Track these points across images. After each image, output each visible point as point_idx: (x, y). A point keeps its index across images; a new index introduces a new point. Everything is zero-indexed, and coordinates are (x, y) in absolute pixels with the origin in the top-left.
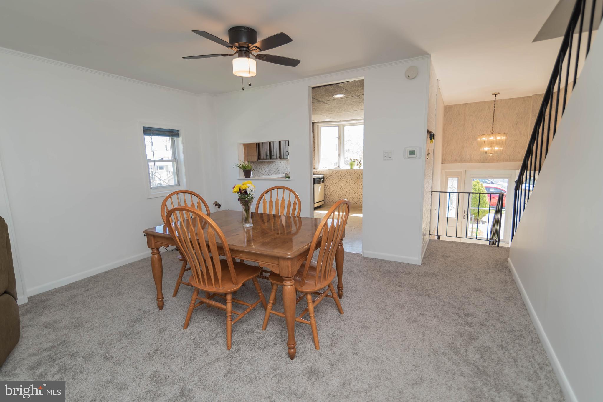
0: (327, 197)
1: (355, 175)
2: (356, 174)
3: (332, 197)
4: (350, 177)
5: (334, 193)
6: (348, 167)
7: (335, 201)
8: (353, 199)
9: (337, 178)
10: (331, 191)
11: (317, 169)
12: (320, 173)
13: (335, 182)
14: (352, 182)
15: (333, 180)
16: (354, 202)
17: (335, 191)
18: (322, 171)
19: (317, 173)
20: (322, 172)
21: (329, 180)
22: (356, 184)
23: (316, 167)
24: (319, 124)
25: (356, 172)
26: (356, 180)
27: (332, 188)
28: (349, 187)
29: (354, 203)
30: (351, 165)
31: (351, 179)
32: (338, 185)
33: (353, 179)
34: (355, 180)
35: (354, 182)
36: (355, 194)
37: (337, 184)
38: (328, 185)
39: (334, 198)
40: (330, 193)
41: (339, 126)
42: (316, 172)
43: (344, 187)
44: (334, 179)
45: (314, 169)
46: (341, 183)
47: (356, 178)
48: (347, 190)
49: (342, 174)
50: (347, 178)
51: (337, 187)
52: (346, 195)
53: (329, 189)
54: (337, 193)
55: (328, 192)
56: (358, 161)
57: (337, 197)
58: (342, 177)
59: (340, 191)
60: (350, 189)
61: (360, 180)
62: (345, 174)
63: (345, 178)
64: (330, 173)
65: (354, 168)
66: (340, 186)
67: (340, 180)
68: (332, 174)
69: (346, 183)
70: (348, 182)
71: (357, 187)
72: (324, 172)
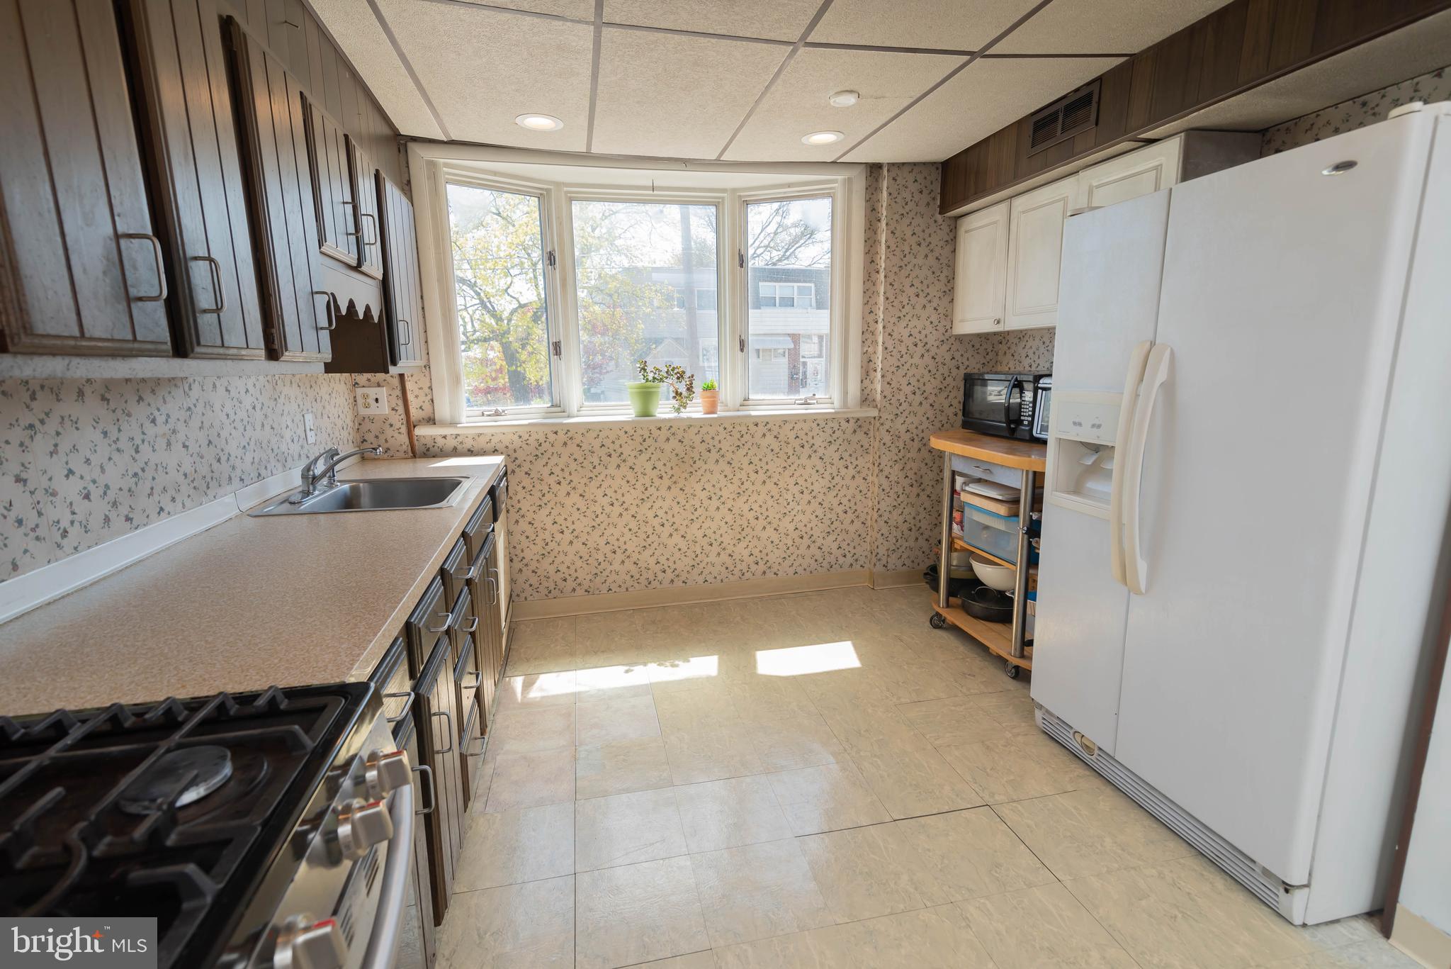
0: (521, 570)
1: (668, 447)
2: (674, 443)
3: (552, 569)
4: (645, 456)
5: (565, 546)
6: (622, 411)
7: (571, 584)
8: (666, 563)
9: (573, 466)
10: (548, 536)
11: (444, 424)
12: (482, 443)
13: (565, 487)
14: (657, 482)
15: (552, 480)
16: (669, 575)
17: (568, 536)
18: (479, 435)
19: (451, 443)
20: (482, 440)
21: (527, 482)
22: (675, 490)
23: (443, 411)
24: (442, 157)
25: (671, 429)
26: (676, 468)
27: (549, 521)
28: (644, 509)
29: (672, 581)
30: (646, 395)
31: (649, 466)
32: (581, 503)
33: (659, 465)
34: (670, 473)
35: (666, 482)
36: (677, 538)
37: (575, 497)
38: (525, 506)
39: (563, 568)
40: (538, 549)
42: (440, 442)
43: (617, 509)
44: (557, 470)
45: (431, 421)
46: (600, 493)
47: (674, 459)
48: (633, 525)
49: (603, 445)
50: (630, 463)
51: (576, 515)
52: (630, 547)
53: (530, 531)
54: (578, 545)
55: (525, 543)
56: (681, 376)
57: (579, 563)
58: (605, 458)
59: (598, 532)
60: (651, 514)
61: (696, 471)
62: (617, 446)
63: (619, 466)
64: (531, 440)
65: (659, 410)
66: (593, 508)
67: (594, 477)
68: (546, 446)
69: (626, 487)
70: (638, 485)
71: (683, 502)
72: (495, 440)
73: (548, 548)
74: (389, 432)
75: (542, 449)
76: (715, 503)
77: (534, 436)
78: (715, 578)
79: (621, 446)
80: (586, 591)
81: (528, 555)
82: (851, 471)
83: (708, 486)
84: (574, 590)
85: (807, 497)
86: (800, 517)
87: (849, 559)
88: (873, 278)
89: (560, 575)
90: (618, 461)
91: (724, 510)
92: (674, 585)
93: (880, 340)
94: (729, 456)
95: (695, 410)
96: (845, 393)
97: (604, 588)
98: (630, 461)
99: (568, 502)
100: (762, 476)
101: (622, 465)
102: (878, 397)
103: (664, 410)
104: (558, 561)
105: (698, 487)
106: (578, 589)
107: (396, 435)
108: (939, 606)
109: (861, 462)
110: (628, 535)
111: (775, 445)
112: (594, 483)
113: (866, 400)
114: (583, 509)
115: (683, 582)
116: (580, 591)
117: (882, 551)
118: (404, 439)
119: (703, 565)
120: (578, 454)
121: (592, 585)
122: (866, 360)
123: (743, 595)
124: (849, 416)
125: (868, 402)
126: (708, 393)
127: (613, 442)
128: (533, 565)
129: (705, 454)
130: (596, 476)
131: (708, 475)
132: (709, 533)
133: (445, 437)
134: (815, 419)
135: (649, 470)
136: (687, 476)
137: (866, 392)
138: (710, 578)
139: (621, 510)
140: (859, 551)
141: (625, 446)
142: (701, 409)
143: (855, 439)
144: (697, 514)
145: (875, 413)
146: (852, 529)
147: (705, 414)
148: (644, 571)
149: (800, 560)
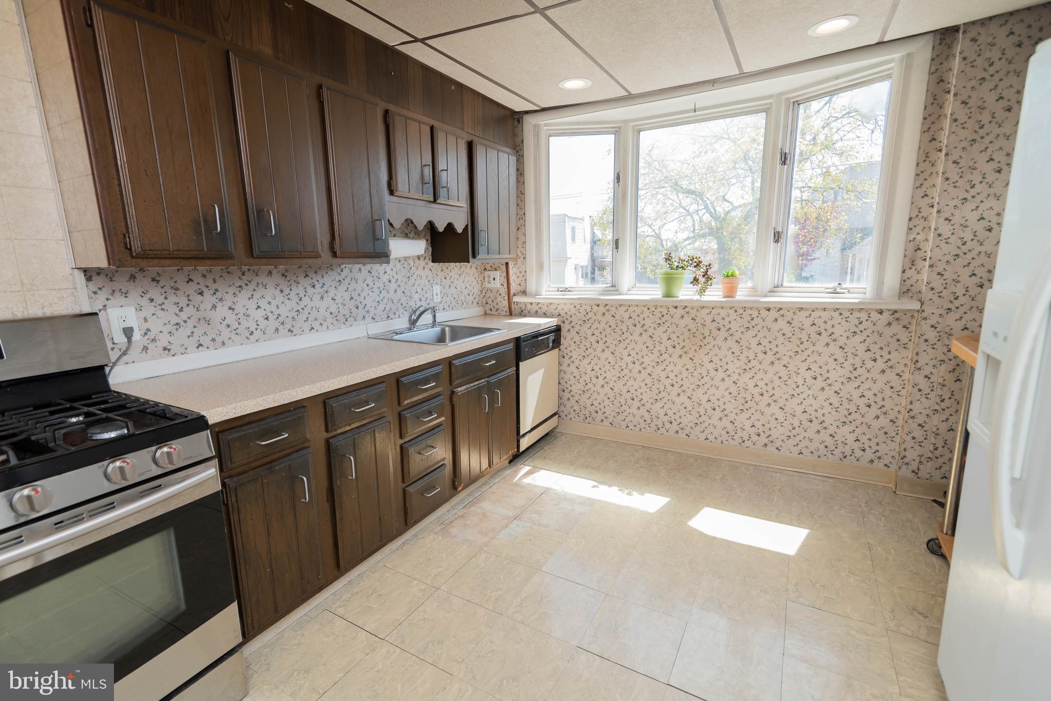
0: (569, 399)
1: (682, 323)
2: (687, 320)
3: (589, 403)
4: (662, 329)
5: (598, 388)
6: (653, 292)
7: (600, 416)
8: (673, 417)
9: (608, 330)
10: (587, 378)
11: (531, 295)
13: (601, 346)
14: (671, 350)
15: (593, 339)
16: (675, 426)
17: (601, 381)
18: (551, 304)
19: (535, 308)
20: (552, 308)
21: (577, 339)
22: (685, 359)
23: (531, 287)
24: (542, 120)
25: (685, 307)
26: (687, 341)
27: (589, 368)
28: (658, 370)
29: (677, 432)
30: (669, 281)
31: (665, 337)
32: (612, 359)
33: (674, 337)
34: (682, 344)
35: (678, 351)
36: (684, 398)
37: (607, 354)
38: (575, 355)
39: (596, 403)
40: (580, 386)
41: (617, 132)
42: (529, 307)
43: (638, 367)
44: (597, 333)
45: (524, 293)
46: (625, 353)
47: (687, 334)
49: (631, 317)
50: (650, 333)
51: (607, 367)
53: (576, 372)
54: (607, 389)
55: (573, 381)
56: (697, 265)
57: (607, 402)
58: (631, 327)
59: (622, 382)
61: (705, 345)
62: (641, 319)
63: (641, 334)
64: (582, 310)
65: (682, 293)
66: (619, 364)
67: (622, 341)
68: (591, 315)
69: (645, 351)
71: (692, 370)
72: (560, 308)
73: (587, 387)
74: (499, 299)
75: (588, 317)
76: (721, 374)
77: (584, 307)
78: (716, 438)
79: (644, 319)
80: (610, 423)
81: (574, 389)
83: (715, 359)
84: (602, 421)
85: (820, 383)
86: (810, 401)
88: (932, 159)
89: (593, 408)
90: (641, 330)
91: (729, 382)
92: (678, 436)
94: (738, 336)
95: (715, 294)
97: (624, 425)
98: (651, 331)
99: (603, 356)
100: (770, 357)
101: (644, 334)
103: (686, 292)
104: (593, 397)
105: (706, 359)
106: (605, 420)
107: (502, 301)
110: (644, 388)
111: (788, 330)
112: (622, 345)
113: (906, 291)
114: (613, 363)
115: (687, 435)
116: (606, 423)
117: (912, 455)
118: (506, 303)
119: (706, 424)
120: (612, 322)
121: (615, 420)
122: (911, 248)
123: (742, 460)
124: (881, 307)
125: (910, 294)
126: (727, 280)
127: (638, 316)
128: (577, 397)
129: (715, 332)
130: (624, 340)
131: (716, 350)
132: (713, 399)
133: (531, 304)
134: (837, 309)
135: (664, 340)
136: (697, 349)
137: (909, 283)
138: (711, 438)
141: (647, 319)
142: (721, 293)
144: (703, 381)
147: (724, 297)
148: (655, 419)
149: (807, 443)
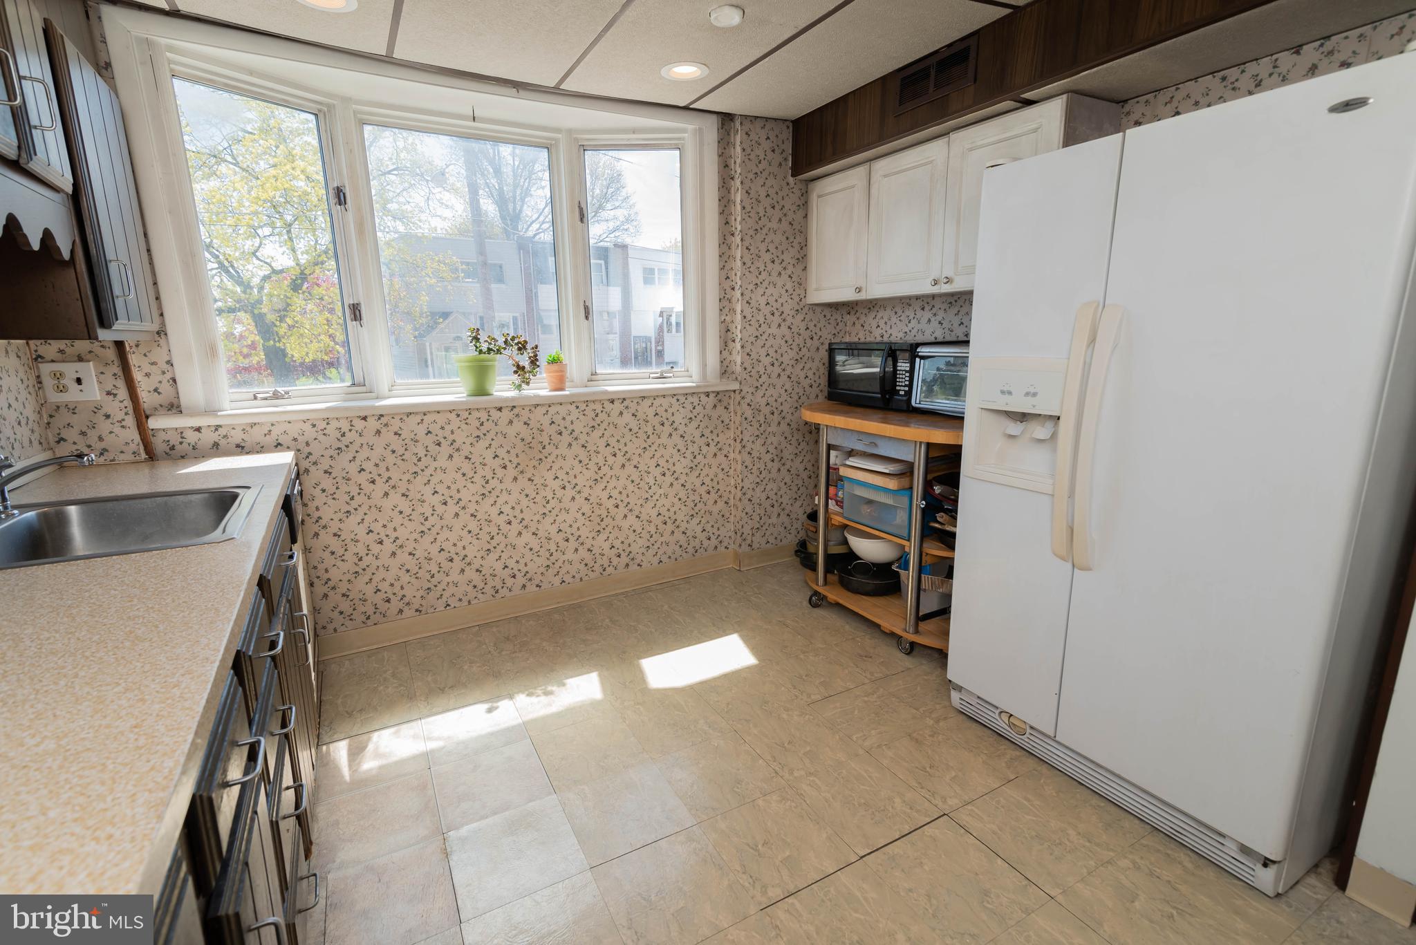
0: (326, 596)
1: (511, 431)
2: (518, 426)
3: (369, 590)
4: (483, 443)
5: (385, 559)
7: (395, 604)
8: (516, 567)
9: (391, 459)
10: (361, 549)
11: (194, 413)
12: (257, 435)
13: (381, 487)
14: (500, 472)
15: (363, 479)
16: (520, 580)
17: (389, 546)
18: (253, 425)
19: (208, 437)
21: (327, 483)
22: (522, 481)
24: (163, 36)
26: (522, 456)
27: (362, 530)
28: (486, 505)
29: (524, 586)
30: (481, 372)
31: (489, 454)
32: (404, 505)
33: (502, 453)
34: (515, 461)
35: (511, 472)
36: (527, 536)
37: (395, 497)
38: (327, 514)
39: (384, 586)
40: (349, 566)
42: (191, 437)
43: (452, 508)
44: (368, 466)
45: (174, 407)
46: (428, 490)
47: (520, 444)
48: (473, 525)
49: (429, 432)
50: (465, 452)
51: (398, 519)
52: (471, 552)
53: (335, 544)
54: (403, 557)
55: (329, 560)
56: (522, 347)
57: (406, 578)
58: (432, 448)
59: (428, 538)
60: (494, 511)
61: (546, 458)
62: (447, 433)
63: (451, 456)
64: (331, 429)
65: (497, 387)
66: (420, 509)
67: (420, 472)
68: (351, 436)
69: (461, 482)
70: (477, 478)
71: (533, 495)
72: (276, 431)
73: (363, 564)
74: (104, 427)
75: (345, 441)
76: (569, 492)
77: (334, 424)
78: (574, 577)
79: (452, 432)
80: (417, 611)
81: (335, 574)
82: (713, 449)
83: (561, 474)
84: (401, 611)
85: (669, 479)
86: (663, 501)
87: (714, 542)
88: (728, 242)
89: (381, 595)
90: (450, 450)
91: (580, 500)
92: (527, 591)
93: (738, 309)
94: (583, 439)
95: (540, 388)
96: (704, 365)
97: (440, 605)
98: (466, 450)
99: (387, 504)
100: (620, 459)
101: (456, 455)
102: (738, 369)
103: (503, 387)
104: (376, 579)
105: (549, 476)
106: (406, 609)
107: (117, 429)
108: (818, 585)
109: (722, 438)
110: (468, 538)
111: (633, 424)
112: (420, 480)
113: (725, 372)
114: (408, 511)
115: (537, 586)
116: (408, 612)
117: (747, 530)
118: (133, 434)
119: (559, 563)
120: (397, 444)
121: (424, 602)
122: (724, 331)
123: (606, 592)
124: (709, 390)
125: (727, 375)
126: (555, 367)
127: (442, 428)
128: (343, 588)
129: (556, 437)
130: (423, 470)
131: (560, 462)
132: (564, 527)
133: (198, 429)
134: (674, 394)
135: (489, 460)
136: (536, 463)
137: (726, 363)
138: (568, 579)
139: (456, 509)
140: (723, 532)
141: (457, 432)
142: (546, 385)
143: (715, 414)
144: (549, 507)
145: (736, 386)
146: (715, 509)
147: (552, 391)
148: (489, 579)
149: (664, 548)
